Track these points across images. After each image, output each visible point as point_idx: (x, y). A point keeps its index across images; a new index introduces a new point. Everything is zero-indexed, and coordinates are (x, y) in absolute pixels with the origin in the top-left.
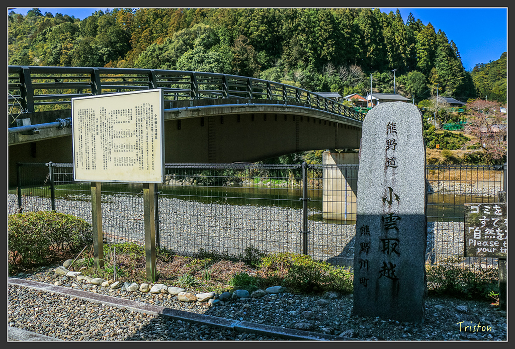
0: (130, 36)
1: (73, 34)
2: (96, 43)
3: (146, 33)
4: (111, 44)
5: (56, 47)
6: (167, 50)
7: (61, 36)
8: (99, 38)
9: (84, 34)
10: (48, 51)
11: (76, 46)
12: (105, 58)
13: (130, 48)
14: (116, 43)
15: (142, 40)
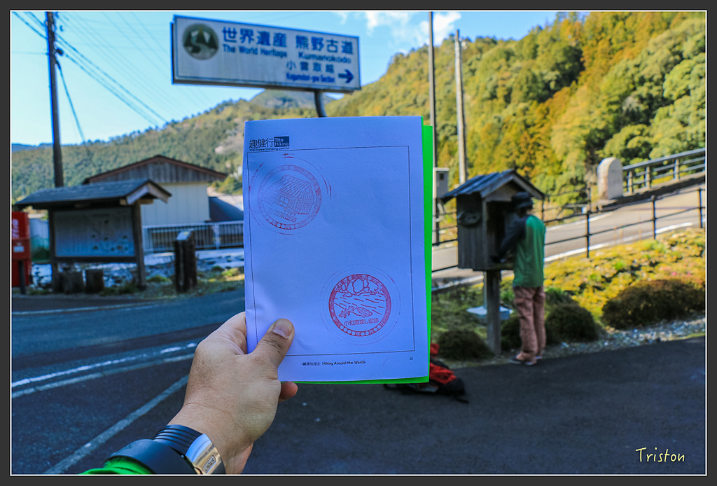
0: (580, 52)
1: (508, 59)
2: (539, 67)
3: (603, 45)
4: (557, 66)
5: (491, 79)
6: (646, 66)
7: (495, 65)
8: (542, 60)
9: (521, 57)
10: (482, 85)
11: (515, 75)
12: (552, 85)
13: (582, 68)
14: (564, 63)
15: (599, 55)
